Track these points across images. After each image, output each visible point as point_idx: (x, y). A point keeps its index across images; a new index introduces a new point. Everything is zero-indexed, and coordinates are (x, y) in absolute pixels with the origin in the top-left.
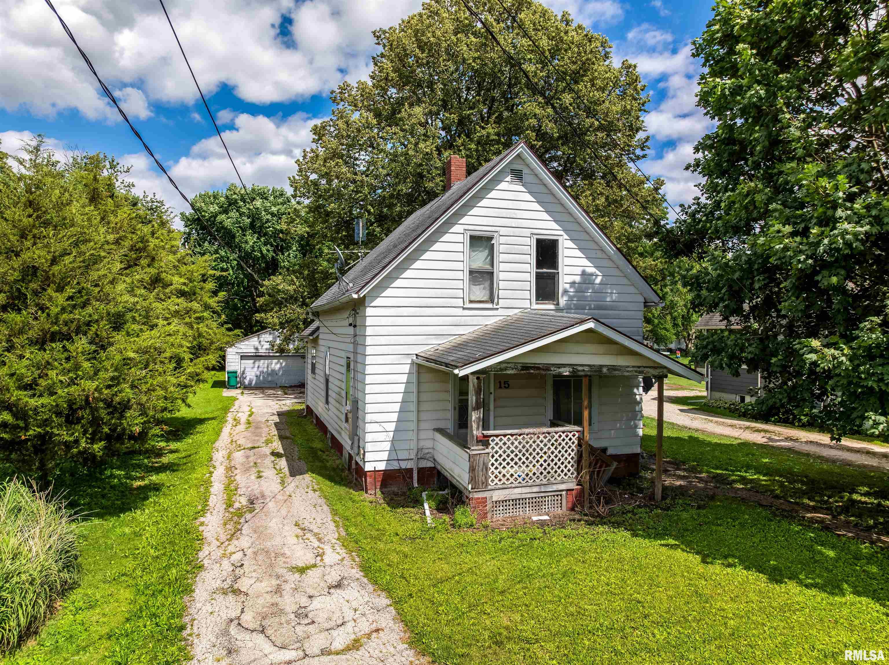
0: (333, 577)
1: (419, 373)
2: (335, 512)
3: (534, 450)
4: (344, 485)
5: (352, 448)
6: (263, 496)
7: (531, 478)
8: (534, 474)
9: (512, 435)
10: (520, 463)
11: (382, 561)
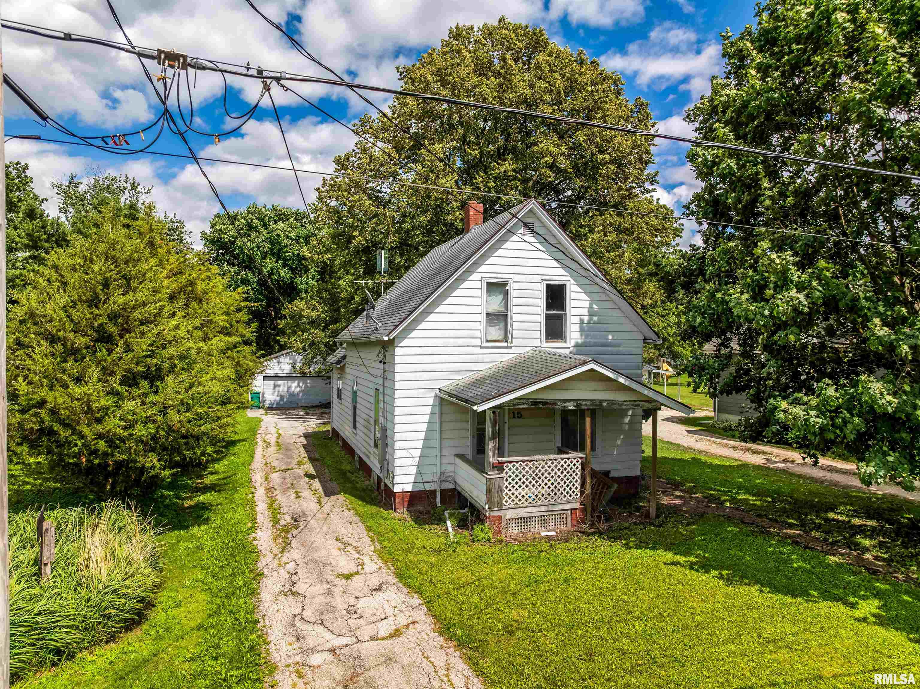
0: (374, 582)
1: (441, 405)
2: (369, 529)
3: (543, 474)
4: (375, 504)
5: (381, 471)
6: (304, 515)
7: (540, 499)
8: (543, 495)
9: (524, 462)
10: (530, 486)
11: (414, 569)
